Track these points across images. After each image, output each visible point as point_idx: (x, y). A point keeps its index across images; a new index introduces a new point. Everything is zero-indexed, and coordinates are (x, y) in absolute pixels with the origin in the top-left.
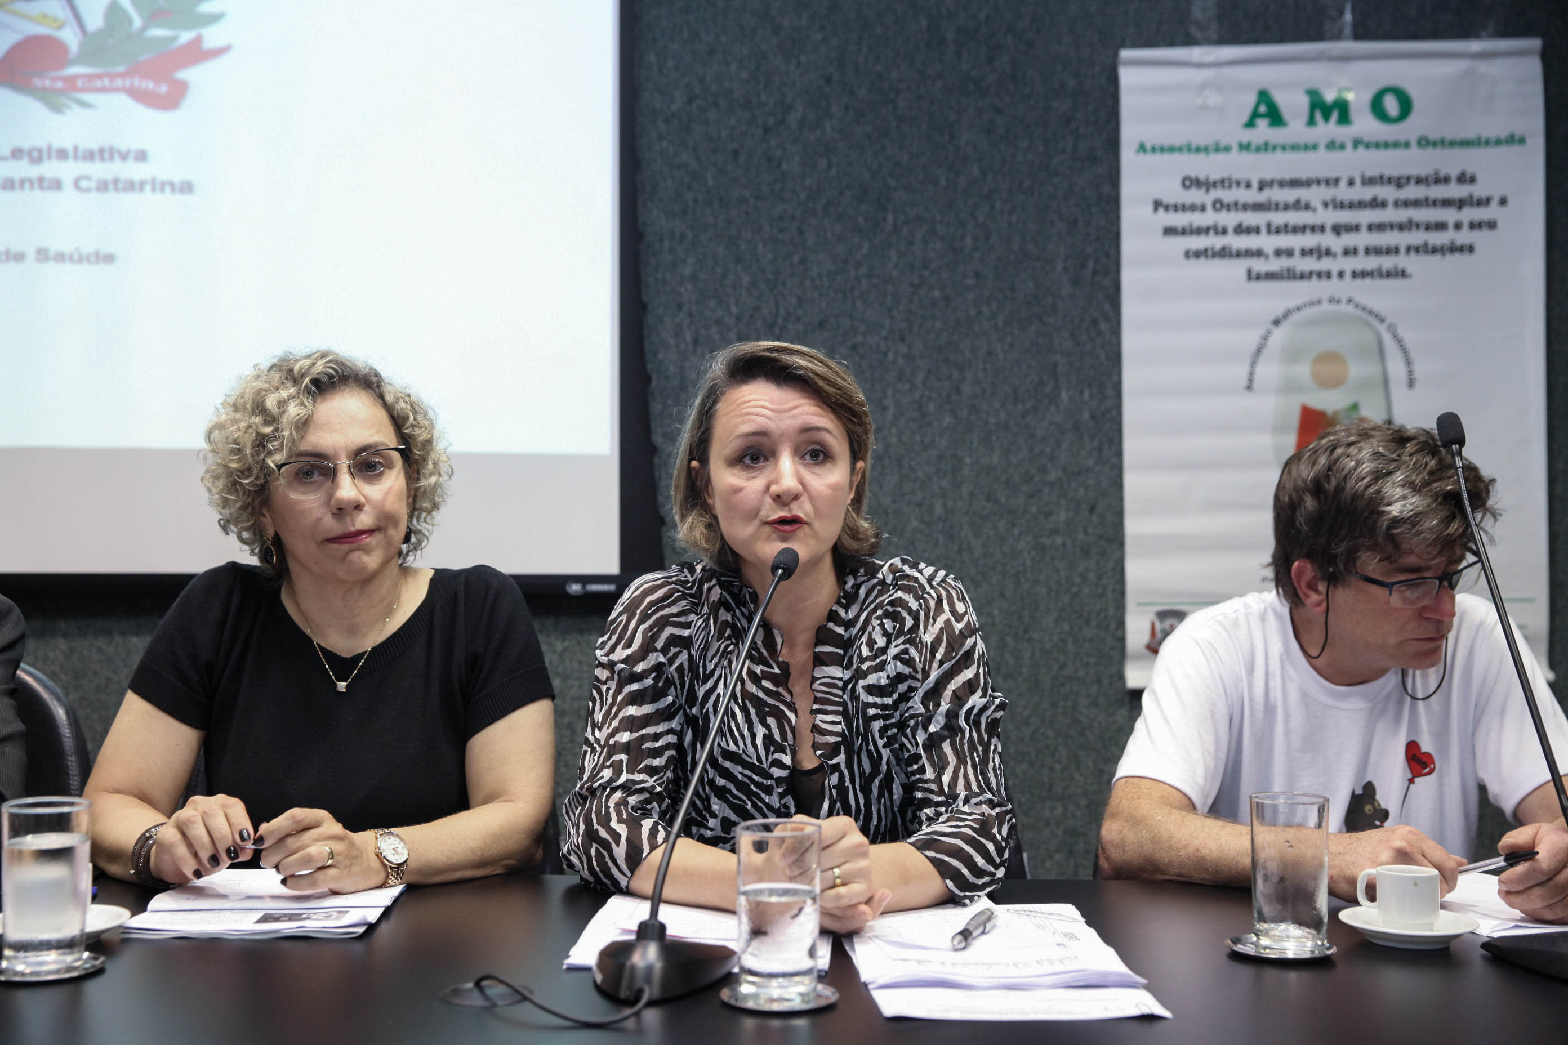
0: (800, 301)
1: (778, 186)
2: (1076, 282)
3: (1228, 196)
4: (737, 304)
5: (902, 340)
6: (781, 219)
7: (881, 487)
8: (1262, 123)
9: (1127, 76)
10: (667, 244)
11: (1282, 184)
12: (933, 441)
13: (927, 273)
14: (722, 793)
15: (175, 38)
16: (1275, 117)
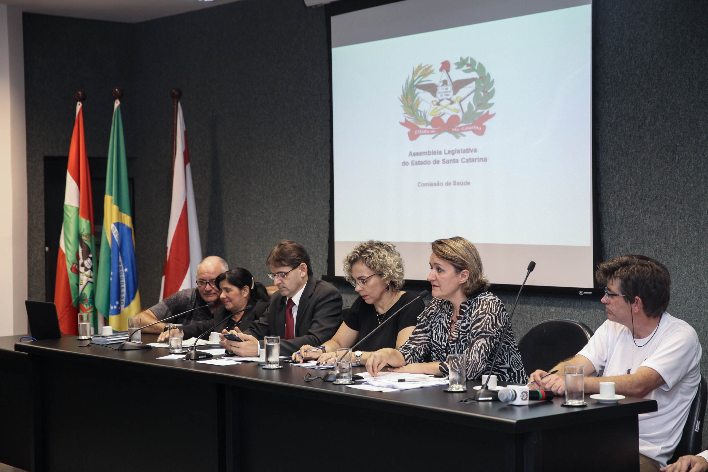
0: (650, 190)
1: (643, 147)
4: (631, 192)
5: (681, 203)
6: (644, 159)
7: (675, 259)
10: (611, 170)
12: (691, 241)
13: (689, 178)
15: (483, 112)
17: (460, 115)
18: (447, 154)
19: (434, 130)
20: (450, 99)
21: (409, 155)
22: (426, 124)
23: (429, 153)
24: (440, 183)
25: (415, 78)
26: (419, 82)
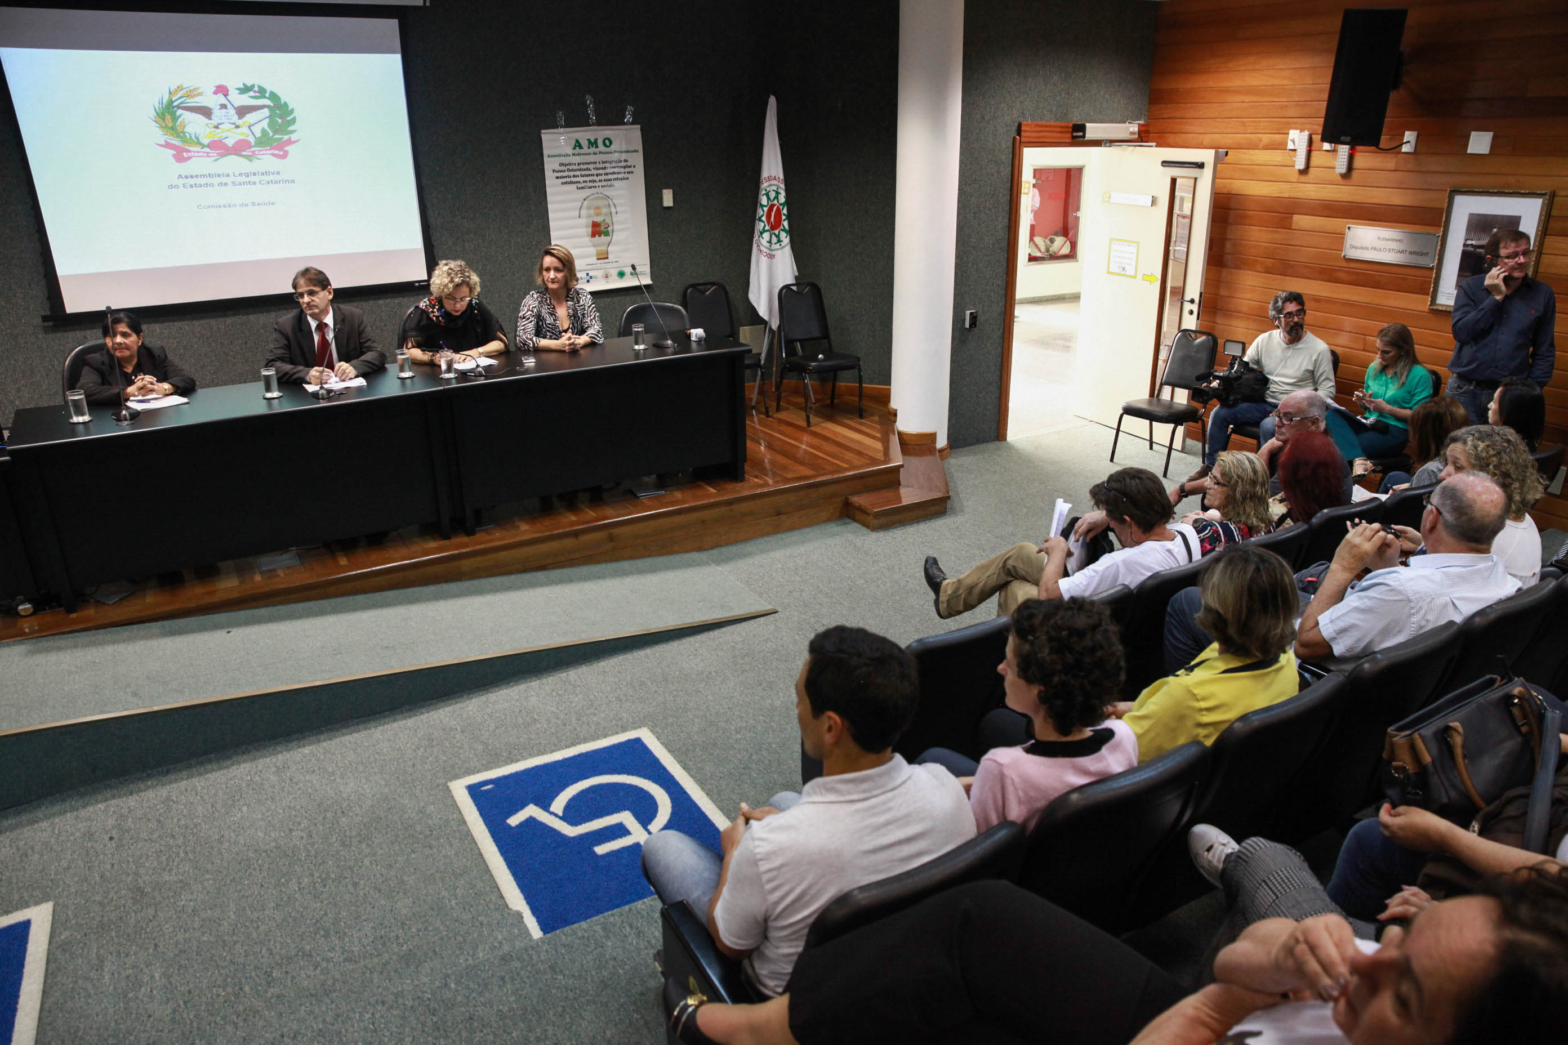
2: (535, 192)
3: (571, 168)
8: (577, 148)
9: (543, 136)
11: (583, 164)
14: (549, 331)
15: (282, 138)
16: (581, 147)
17: (252, 140)
18: (237, 176)
19: (213, 153)
20: (234, 124)
21: (179, 177)
22: (201, 147)
23: (210, 176)
24: (231, 205)
25: (174, 99)
26: (182, 103)
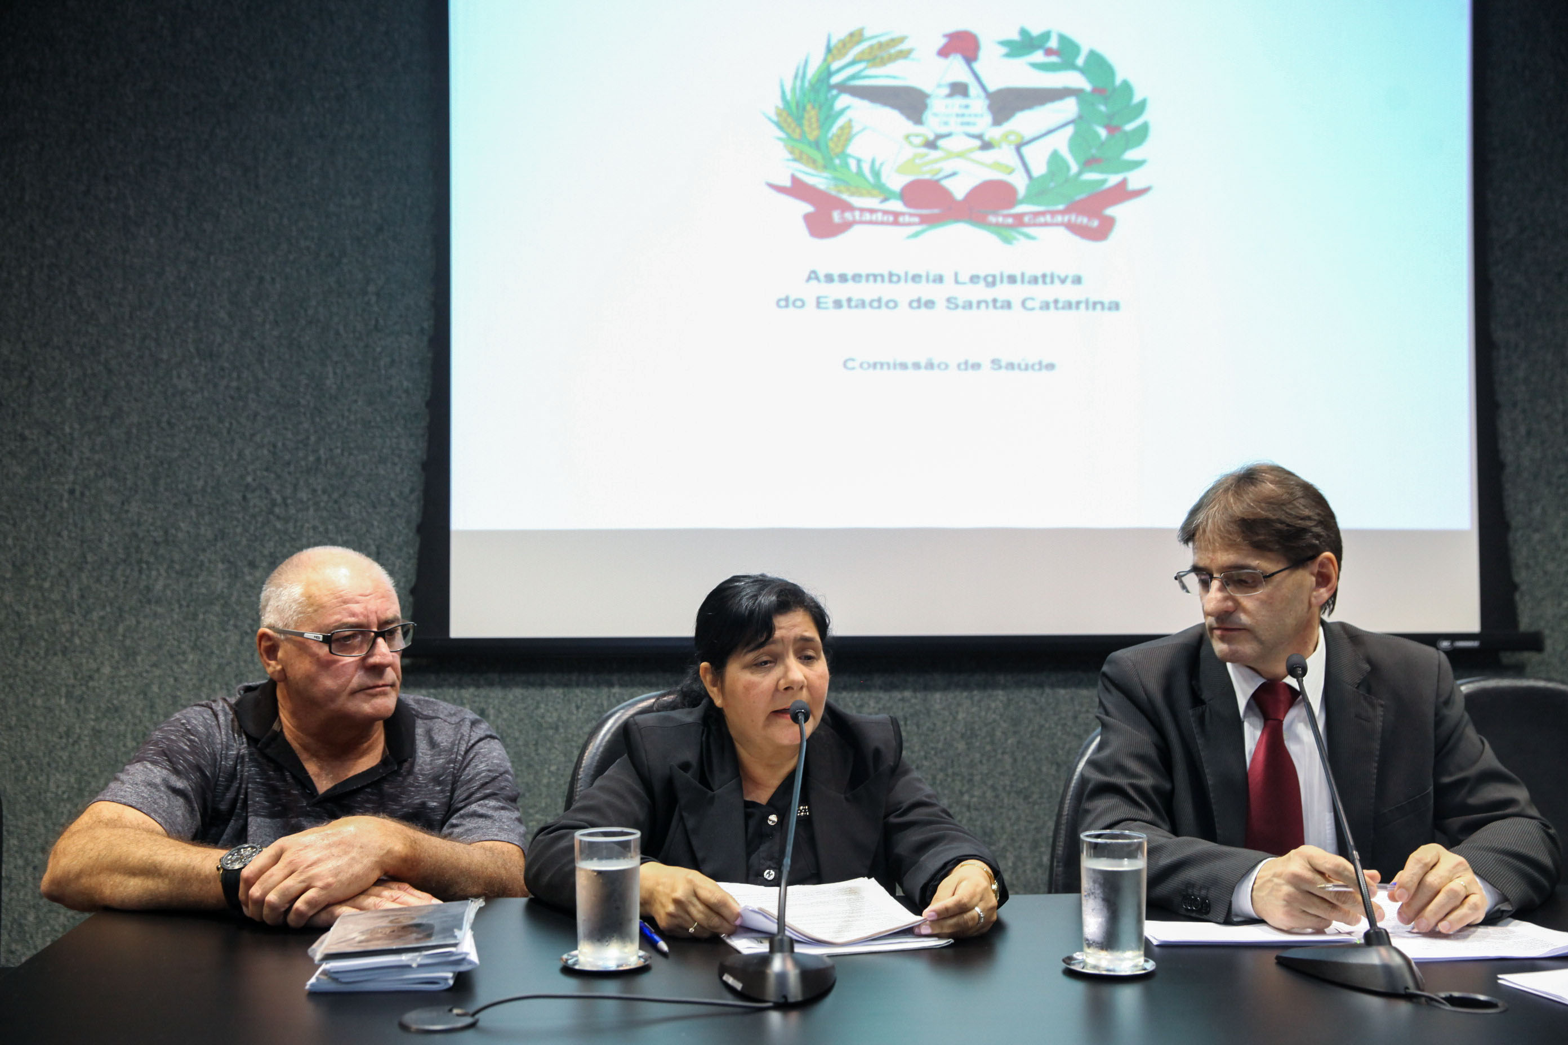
15: (1104, 181)
17: (1020, 182)
18: (964, 283)
19: (911, 215)
20: (979, 137)
21: (809, 279)
22: (881, 197)
23: (892, 278)
24: (936, 362)
25: (834, 66)
26: (853, 77)
